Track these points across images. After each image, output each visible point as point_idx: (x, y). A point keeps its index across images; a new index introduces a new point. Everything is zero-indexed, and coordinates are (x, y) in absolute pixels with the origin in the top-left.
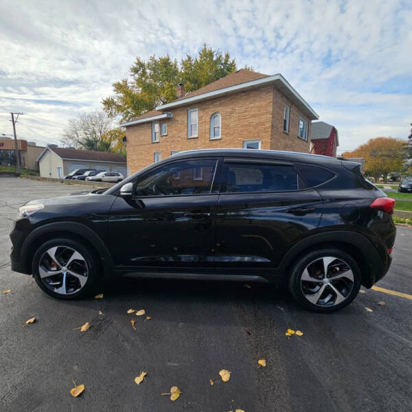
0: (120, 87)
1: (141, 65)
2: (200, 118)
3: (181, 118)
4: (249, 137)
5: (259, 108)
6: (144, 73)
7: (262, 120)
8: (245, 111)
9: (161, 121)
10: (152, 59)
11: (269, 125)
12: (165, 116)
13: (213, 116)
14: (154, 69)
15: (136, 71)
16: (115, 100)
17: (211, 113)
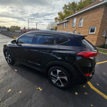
0: (59, 14)
1: (65, 6)
2: (77, 20)
3: (71, 21)
4: (92, 26)
5: (98, 14)
6: (66, 8)
7: (98, 19)
8: (92, 17)
9: (66, 22)
10: (69, 3)
11: (100, 21)
12: (66, 21)
13: (81, 19)
14: (69, 7)
15: (64, 8)
16: (58, 17)
17: (80, 18)
